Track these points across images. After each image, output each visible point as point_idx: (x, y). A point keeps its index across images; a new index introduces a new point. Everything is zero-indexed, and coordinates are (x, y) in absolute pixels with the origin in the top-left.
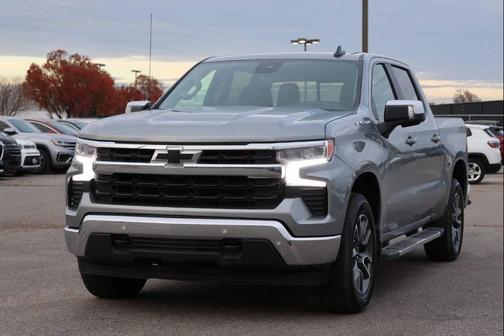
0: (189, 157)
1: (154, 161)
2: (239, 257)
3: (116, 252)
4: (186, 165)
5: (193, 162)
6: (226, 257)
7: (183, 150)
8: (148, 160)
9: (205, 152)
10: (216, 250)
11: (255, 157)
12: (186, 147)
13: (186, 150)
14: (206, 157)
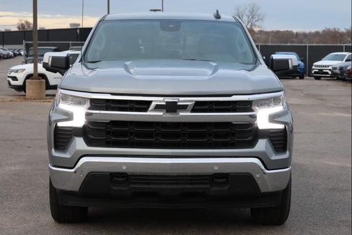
0: (184, 108)
1: (152, 110)
2: (226, 188)
3: (115, 188)
4: (181, 114)
5: (187, 111)
6: (215, 189)
7: (179, 101)
8: (146, 110)
9: (197, 103)
10: (206, 183)
11: (237, 106)
12: (181, 99)
13: (182, 101)
14: (199, 107)
